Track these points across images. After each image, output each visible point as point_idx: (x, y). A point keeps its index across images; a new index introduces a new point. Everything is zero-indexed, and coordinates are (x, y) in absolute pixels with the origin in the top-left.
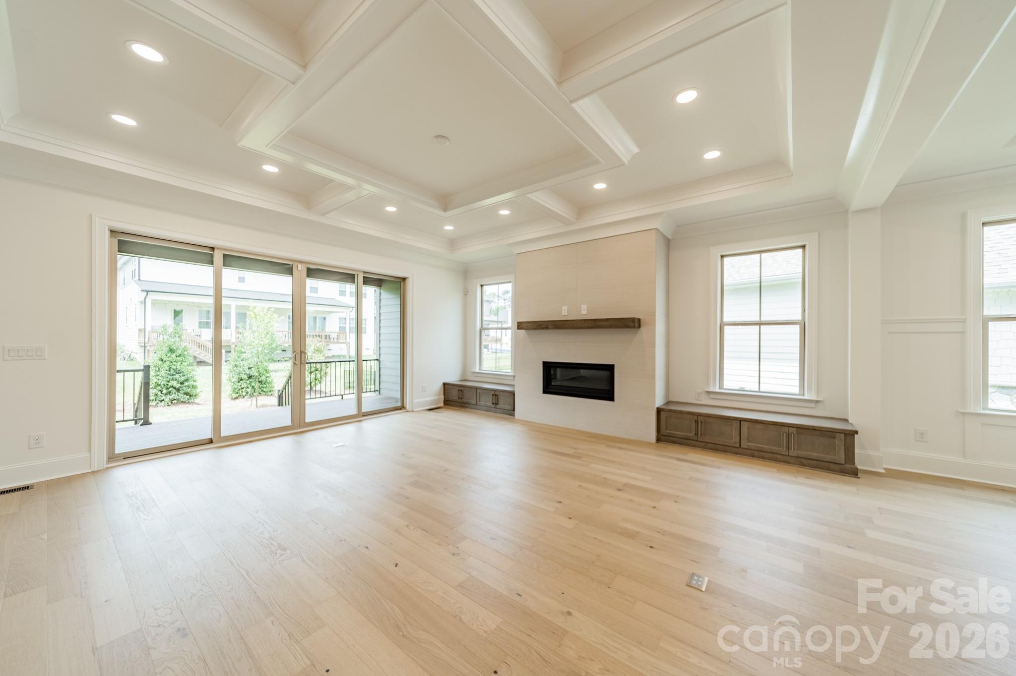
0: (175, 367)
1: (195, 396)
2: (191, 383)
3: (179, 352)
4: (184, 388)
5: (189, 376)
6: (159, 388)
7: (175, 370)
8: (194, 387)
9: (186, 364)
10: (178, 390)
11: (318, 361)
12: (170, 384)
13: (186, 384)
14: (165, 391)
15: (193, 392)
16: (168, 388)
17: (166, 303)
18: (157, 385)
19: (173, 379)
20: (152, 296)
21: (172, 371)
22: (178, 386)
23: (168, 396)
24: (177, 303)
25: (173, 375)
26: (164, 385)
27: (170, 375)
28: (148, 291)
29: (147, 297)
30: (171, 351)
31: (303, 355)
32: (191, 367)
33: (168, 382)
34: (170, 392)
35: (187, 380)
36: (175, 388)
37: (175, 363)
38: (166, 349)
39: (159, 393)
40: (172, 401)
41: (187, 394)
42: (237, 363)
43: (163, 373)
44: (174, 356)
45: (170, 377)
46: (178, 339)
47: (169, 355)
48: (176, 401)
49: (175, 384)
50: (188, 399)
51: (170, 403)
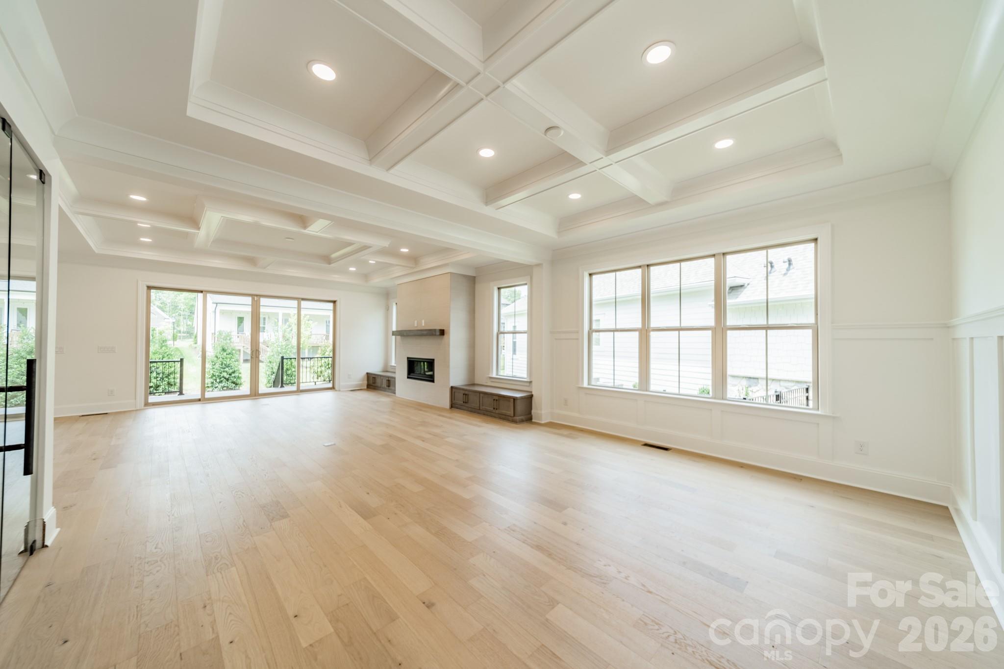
0: (225, 363)
1: (241, 384)
2: (236, 374)
3: (229, 351)
4: (232, 378)
5: (236, 369)
6: (214, 378)
7: (225, 365)
8: (239, 377)
9: (233, 360)
10: (228, 380)
11: (288, 357)
12: (222, 375)
13: (233, 375)
14: (218, 380)
15: (239, 381)
16: (220, 378)
17: (231, 312)
18: (213, 375)
19: (224, 371)
20: (220, 307)
21: (223, 365)
22: (227, 376)
23: (220, 384)
24: (240, 312)
25: (224, 368)
26: (218, 376)
27: (222, 368)
28: (217, 303)
29: (217, 308)
30: (224, 350)
31: (257, 352)
32: (237, 363)
33: (221, 373)
34: (222, 381)
35: (234, 372)
36: (225, 378)
37: (226, 360)
38: (220, 349)
39: (215, 382)
40: (223, 387)
41: (233, 383)
42: (271, 360)
43: (217, 366)
44: (225, 354)
45: (222, 369)
46: (228, 341)
47: (222, 353)
48: (225, 388)
49: (225, 374)
50: (234, 387)
51: (221, 389)
